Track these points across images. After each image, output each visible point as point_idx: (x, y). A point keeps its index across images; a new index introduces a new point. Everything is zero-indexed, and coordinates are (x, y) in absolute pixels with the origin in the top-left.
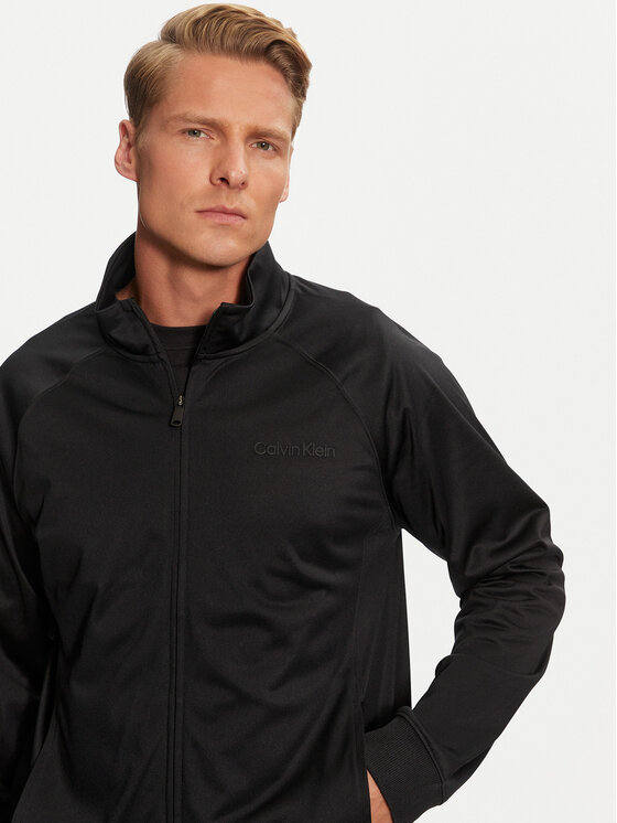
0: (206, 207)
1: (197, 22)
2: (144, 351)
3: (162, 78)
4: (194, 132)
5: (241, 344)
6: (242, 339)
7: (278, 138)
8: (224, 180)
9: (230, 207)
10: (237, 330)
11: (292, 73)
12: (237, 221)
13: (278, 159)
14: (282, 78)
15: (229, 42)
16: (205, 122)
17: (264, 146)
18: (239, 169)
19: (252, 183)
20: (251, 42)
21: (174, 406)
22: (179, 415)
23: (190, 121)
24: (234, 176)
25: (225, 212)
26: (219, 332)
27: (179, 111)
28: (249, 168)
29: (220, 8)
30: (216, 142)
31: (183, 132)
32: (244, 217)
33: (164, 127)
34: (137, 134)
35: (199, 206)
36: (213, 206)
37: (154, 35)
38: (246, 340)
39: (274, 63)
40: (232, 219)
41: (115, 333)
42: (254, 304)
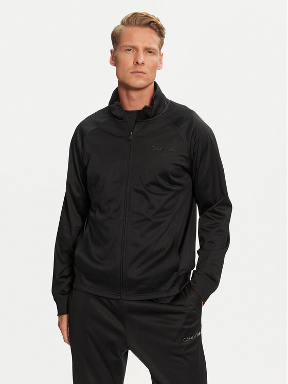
0: (133, 71)
1: (129, 18)
2: (121, 119)
3: (119, 35)
4: (129, 50)
5: (151, 118)
6: (151, 116)
7: (153, 50)
8: (137, 63)
9: (140, 71)
10: (149, 114)
11: (158, 30)
12: (143, 75)
13: (155, 56)
14: (154, 32)
15: (137, 23)
16: (131, 47)
17: (150, 52)
18: (141, 59)
19: (146, 63)
20: (144, 22)
21: (130, 135)
22: (131, 137)
23: (127, 47)
24: (140, 61)
25: (138, 72)
26: (144, 114)
27: (124, 44)
28: (145, 59)
29: (135, 13)
30: (135, 52)
31: (126, 50)
32: (145, 74)
33: (120, 50)
34: (114, 52)
35: (131, 71)
36: (135, 70)
37: (119, 23)
38: (153, 117)
39: (152, 27)
40: (140, 74)
41: (113, 113)
42: (155, 106)
